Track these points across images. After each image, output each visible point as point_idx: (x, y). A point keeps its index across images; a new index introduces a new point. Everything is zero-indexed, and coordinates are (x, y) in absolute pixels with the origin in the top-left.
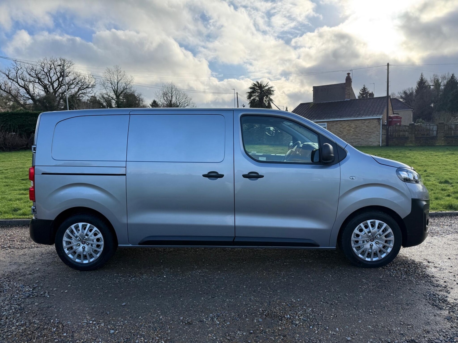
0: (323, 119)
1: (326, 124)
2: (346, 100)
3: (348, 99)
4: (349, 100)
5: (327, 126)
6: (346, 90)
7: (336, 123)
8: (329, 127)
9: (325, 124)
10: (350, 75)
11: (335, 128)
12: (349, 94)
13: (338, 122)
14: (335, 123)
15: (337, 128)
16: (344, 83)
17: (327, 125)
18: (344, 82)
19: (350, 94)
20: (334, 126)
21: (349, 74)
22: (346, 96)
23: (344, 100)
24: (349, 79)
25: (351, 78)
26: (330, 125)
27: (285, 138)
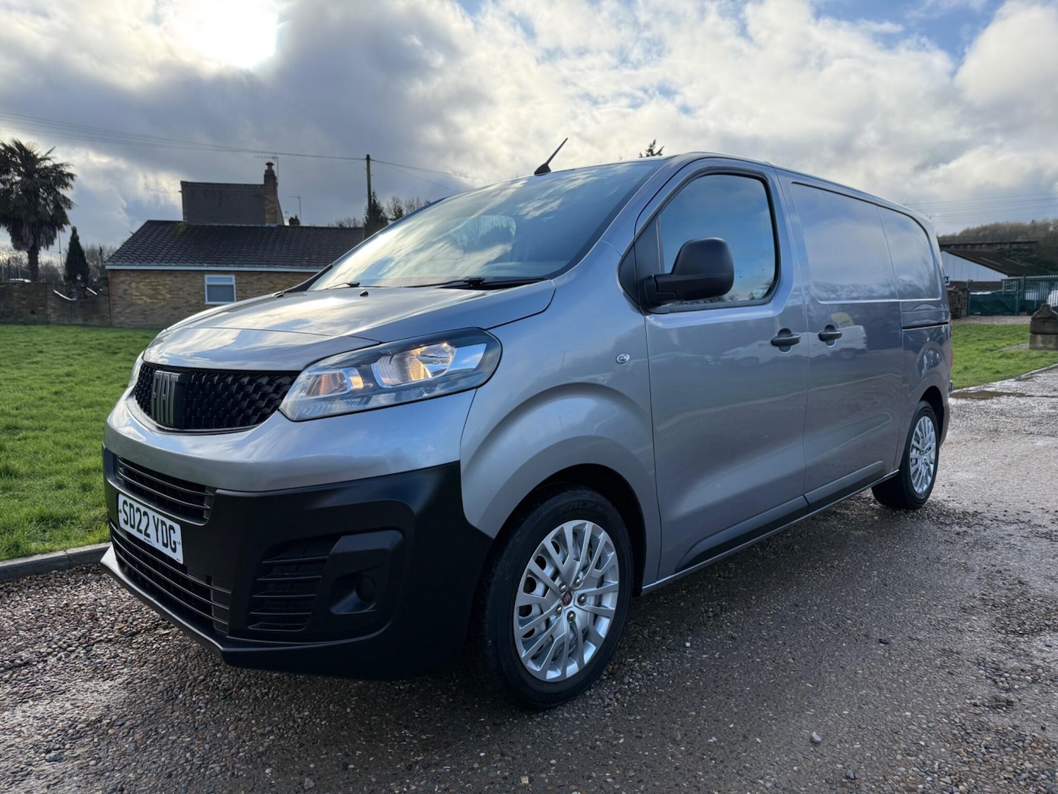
0: (227, 265)
1: (233, 277)
2: (267, 225)
3: (273, 223)
4: (274, 225)
5: (236, 283)
6: (267, 202)
7: (258, 277)
8: (242, 285)
9: (231, 278)
10: (274, 168)
11: (257, 289)
12: (273, 211)
13: (264, 275)
14: (255, 277)
15: (262, 289)
16: (261, 185)
17: (236, 280)
18: (262, 182)
19: (276, 211)
20: (253, 283)
21: (270, 165)
22: (267, 216)
23: (264, 226)
24: (270, 176)
25: (276, 175)
26: (244, 281)
27: (118, 310)
